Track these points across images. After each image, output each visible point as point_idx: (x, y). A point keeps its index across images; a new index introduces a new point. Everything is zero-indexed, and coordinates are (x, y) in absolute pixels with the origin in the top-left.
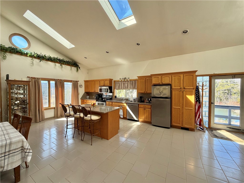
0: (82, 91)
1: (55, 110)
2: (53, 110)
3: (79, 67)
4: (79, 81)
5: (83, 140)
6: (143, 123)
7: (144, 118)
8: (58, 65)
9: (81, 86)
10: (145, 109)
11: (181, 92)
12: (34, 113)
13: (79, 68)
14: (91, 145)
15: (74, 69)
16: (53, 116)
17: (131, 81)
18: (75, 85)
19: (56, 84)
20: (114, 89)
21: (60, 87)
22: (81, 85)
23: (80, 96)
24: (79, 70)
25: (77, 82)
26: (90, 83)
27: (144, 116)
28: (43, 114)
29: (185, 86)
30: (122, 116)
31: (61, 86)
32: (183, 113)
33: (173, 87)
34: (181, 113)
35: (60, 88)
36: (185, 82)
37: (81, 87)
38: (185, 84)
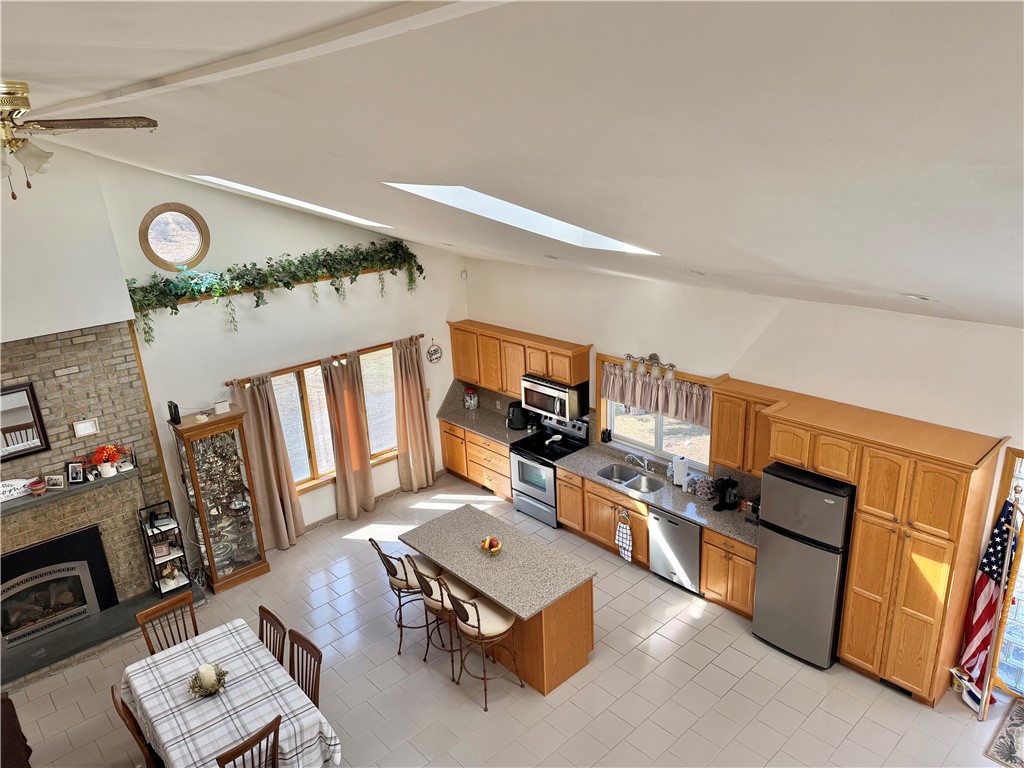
0: (440, 378)
1: (339, 491)
2: (329, 490)
3: (420, 269)
4: (422, 336)
5: (458, 683)
6: (719, 610)
7: (722, 591)
8: (323, 286)
9: (434, 354)
10: (729, 555)
11: (894, 537)
12: (268, 515)
13: (418, 273)
14: (486, 710)
15: (396, 279)
16: (333, 512)
17: (682, 379)
18: (409, 357)
19: (328, 379)
20: (599, 397)
21: (345, 385)
22: (432, 349)
23: (435, 404)
24: (419, 280)
25: (413, 341)
26: (480, 342)
27: (724, 586)
28: (297, 514)
29: (914, 513)
30: (630, 554)
31: (348, 380)
32: (889, 625)
33: (862, 504)
34: (882, 625)
35: (346, 392)
36: (916, 499)
37: (434, 357)
38: (915, 506)
